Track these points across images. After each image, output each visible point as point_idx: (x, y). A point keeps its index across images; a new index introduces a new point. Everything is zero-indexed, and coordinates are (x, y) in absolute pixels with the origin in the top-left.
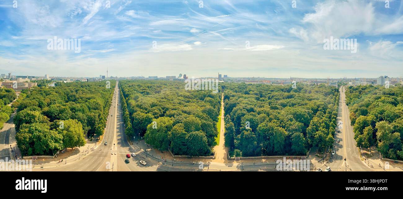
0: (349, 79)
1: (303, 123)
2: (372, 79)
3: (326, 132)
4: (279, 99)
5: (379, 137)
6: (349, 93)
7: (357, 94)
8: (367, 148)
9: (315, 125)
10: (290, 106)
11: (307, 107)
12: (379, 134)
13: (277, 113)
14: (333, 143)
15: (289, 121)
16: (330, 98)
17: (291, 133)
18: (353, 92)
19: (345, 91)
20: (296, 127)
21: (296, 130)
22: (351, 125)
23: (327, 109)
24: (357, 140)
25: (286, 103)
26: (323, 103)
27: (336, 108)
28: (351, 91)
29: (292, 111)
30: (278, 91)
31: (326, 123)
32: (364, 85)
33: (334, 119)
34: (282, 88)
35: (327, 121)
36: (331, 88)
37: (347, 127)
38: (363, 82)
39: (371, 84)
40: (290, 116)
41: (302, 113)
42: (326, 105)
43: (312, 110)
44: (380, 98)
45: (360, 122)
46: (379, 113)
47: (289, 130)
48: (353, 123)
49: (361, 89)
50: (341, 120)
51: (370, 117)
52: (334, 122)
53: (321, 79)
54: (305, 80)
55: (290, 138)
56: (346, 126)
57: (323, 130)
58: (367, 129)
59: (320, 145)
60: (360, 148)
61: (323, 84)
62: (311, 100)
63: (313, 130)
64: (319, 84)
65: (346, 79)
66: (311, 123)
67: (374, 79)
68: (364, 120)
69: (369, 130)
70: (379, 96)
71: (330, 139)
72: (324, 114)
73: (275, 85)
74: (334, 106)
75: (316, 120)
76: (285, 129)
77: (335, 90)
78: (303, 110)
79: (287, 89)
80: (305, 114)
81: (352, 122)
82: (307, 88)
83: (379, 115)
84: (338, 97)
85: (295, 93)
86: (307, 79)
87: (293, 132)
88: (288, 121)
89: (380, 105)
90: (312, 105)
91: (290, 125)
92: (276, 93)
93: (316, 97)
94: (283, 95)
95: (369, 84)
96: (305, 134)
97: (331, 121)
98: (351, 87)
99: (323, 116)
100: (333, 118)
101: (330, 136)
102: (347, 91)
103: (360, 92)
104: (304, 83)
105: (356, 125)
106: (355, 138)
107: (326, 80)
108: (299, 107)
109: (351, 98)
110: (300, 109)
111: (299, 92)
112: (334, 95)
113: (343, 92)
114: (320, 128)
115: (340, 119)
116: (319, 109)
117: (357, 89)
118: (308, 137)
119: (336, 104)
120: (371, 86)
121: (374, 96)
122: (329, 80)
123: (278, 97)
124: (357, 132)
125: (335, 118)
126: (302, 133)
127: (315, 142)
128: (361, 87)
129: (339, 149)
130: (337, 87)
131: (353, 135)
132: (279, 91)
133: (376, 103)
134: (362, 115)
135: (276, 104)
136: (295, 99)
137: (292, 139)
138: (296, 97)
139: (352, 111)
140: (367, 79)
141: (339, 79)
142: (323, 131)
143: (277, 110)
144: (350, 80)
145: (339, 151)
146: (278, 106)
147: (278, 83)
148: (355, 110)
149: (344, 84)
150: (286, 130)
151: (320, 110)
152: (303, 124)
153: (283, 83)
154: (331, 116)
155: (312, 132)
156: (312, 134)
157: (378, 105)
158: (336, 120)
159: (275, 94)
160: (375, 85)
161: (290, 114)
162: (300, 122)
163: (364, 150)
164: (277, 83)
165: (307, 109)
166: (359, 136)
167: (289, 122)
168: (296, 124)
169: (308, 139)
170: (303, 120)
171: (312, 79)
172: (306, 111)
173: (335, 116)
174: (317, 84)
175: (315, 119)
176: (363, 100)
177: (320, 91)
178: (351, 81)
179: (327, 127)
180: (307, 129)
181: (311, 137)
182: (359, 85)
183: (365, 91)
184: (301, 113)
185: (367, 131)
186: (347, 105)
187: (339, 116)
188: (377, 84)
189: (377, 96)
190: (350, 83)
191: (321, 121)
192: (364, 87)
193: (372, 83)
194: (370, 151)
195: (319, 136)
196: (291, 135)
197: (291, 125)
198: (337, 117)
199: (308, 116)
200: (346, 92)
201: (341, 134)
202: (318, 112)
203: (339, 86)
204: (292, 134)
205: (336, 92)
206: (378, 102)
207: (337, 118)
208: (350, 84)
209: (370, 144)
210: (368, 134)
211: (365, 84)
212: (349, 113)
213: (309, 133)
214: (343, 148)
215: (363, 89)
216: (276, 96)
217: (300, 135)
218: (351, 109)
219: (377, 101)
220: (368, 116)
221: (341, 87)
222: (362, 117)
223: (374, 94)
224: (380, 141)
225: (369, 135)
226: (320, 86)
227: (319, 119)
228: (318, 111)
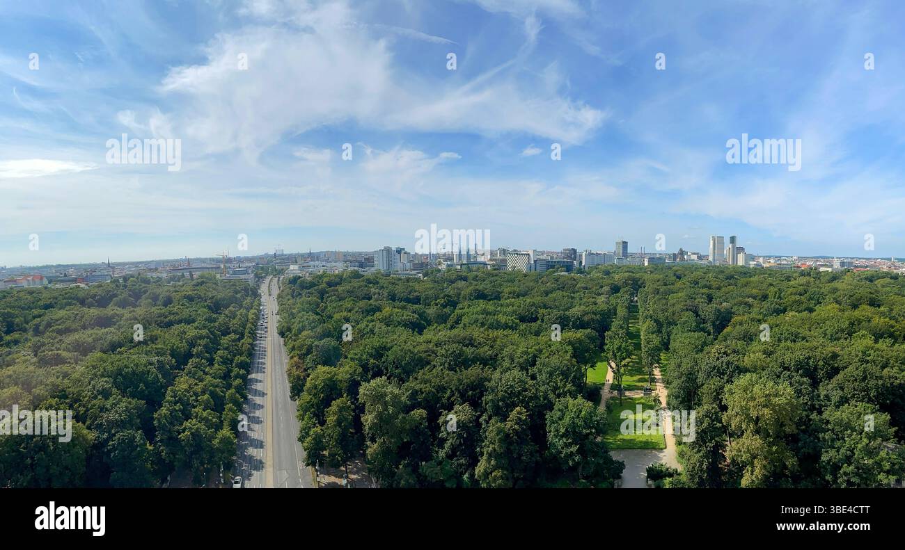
0: (290, 255)
1: (143, 400)
2: (360, 254)
3: (214, 420)
4: (68, 331)
5: (370, 429)
6: (289, 297)
7: (314, 299)
8: (337, 466)
9: (180, 401)
10: (104, 352)
11: (156, 349)
12: (368, 419)
13: (58, 378)
14: (235, 454)
15: (100, 397)
16: (227, 316)
17: (106, 436)
18: (300, 294)
19: (276, 291)
20: (121, 416)
21: (121, 425)
22: (292, 398)
23: (219, 349)
24: (305, 444)
25: (90, 340)
26: (204, 332)
27: (247, 346)
28: (294, 291)
29: (110, 368)
30: (67, 304)
31: (213, 394)
32: (337, 272)
33: (239, 381)
34: (81, 295)
35: (217, 386)
36: (233, 285)
37: (280, 406)
38: (334, 264)
39: (356, 268)
40: (103, 383)
41: (141, 369)
42: (215, 337)
43: (172, 356)
44: (379, 309)
45: (316, 388)
46: (371, 356)
47: (99, 427)
48: (297, 390)
49: (324, 285)
50: (260, 381)
51: (347, 368)
52: (239, 389)
53: (203, 261)
54: (153, 267)
55: (103, 452)
56: (276, 401)
57: (205, 414)
58: (335, 406)
59: (196, 463)
60: (317, 471)
61: (206, 273)
62: (169, 325)
63: (174, 419)
64: (196, 275)
65: (283, 255)
66: (168, 398)
67: (367, 254)
68: (330, 379)
69: (341, 409)
70: (377, 303)
71: (225, 441)
72: (209, 365)
73: (59, 286)
74: (239, 340)
75: (185, 386)
76: (88, 423)
77: (246, 290)
78: (144, 359)
79: (95, 296)
80: (149, 372)
81: (293, 389)
82: (158, 291)
83: (372, 361)
84: (252, 311)
85: (119, 311)
86: (158, 263)
87: (113, 432)
88: (95, 397)
89: (376, 330)
90: (173, 340)
91: (103, 409)
92: (62, 313)
93: (185, 313)
94: (82, 317)
95: (351, 269)
96: (150, 433)
97: (229, 387)
98: (294, 281)
99: (204, 371)
100: (237, 376)
101: (226, 432)
102: (283, 291)
103: (322, 294)
104: (149, 275)
105: (305, 397)
106: (301, 440)
107: (218, 261)
108: (131, 351)
109: (292, 314)
110: (134, 357)
111: (135, 306)
112: (241, 306)
113: (270, 295)
114: (196, 410)
115: (259, 379)
116: (195, 351)
117: (312, 285)
118: (161, 441)
119: (247, 334)
120: (356, 275)
121: (362, 304)
122: (229, 260)
123: (68, 323)
124: (306, 417)
125: (244, 378)
126: (140, 432)
127: (180, 456)
128: (325, 279)
129: (253, 472)
130: (251, 283)
131: (296, 427)
132: (70, 304)
133: (367, 326)
134: (325, 364)
135: (59, 349)
136: (120, 327)
137: (109, 452)
138: (122, 322)
139: (296, 352)
140: (345, 254)
141: (261, 258)
142: (206, 420)
143: (58, 368)
144: (293, 259)
145: (252, 478)
146: (64, 354)
147: (69, 281)
148: (304, 351)
149: (276, 270)
150: (89, 428)
151: (198, 355)
152: (144, 402)
153: (84, 280)
154: (230, 371)
155: (171, 423)
156: (170, 431)
157: (372, 332)
158: (245, 384)
159: (55, 317)
160: (368, 272)
161: (103, 376)
162: (133, 396)
163: (329, 474)
164: (62, 281)
165: (158, 354)
166: (311, 433)
167: (99, 401)
168: (122, 406)
169: (160, 446)
170: (143, 391)
171: (177, 261)
172: (153, 359)
173: (242, 372)
174: (191, 275)
175: (182, 383)
176: (330, 317)
177: (200, 297)
178: (296, 262)
179: (218, 404)
180: (156, 415)
181: (170, 438)
182: (321, 271)
183: (337, 290)
184: (135, 368)
185: (334, 414)
186: (282, 334)
187: (255, 370)
188: (373, 269)
189: (371, 305)
190: (292, 267)
191: (198, 389)
192: (333, 278)
193: (361, 266)
194: (347, 477)
195: (192, 434)
196: (107, 440)
197: (107, 410)
198: (249, 373)
199: (160, 376)
200: (280, 296)
201: (260, 425)
202: (190, 360)
203: (259, 278)
204: (111, 436)
205: (249, 298)
206: (373, 321)
207: (249, 377)
208: (294, 269)
209: (345, 453)
210: (339, 423)
211: (338, 268)
212: (286, 360)
213: (162, 427)
214: (264, 470)
215: (330, 284)
216: (59, 322)
217: (134, 438)
218: (293, 349)
219: (369, 318)
220: (341, 365)
221: (267, 281)
222: (321, 369)
223: (364, 298)
224: (373, 440)
225: (340, 426)
226: (199, 281)
227: (192, 381)
228: (191, 356)
